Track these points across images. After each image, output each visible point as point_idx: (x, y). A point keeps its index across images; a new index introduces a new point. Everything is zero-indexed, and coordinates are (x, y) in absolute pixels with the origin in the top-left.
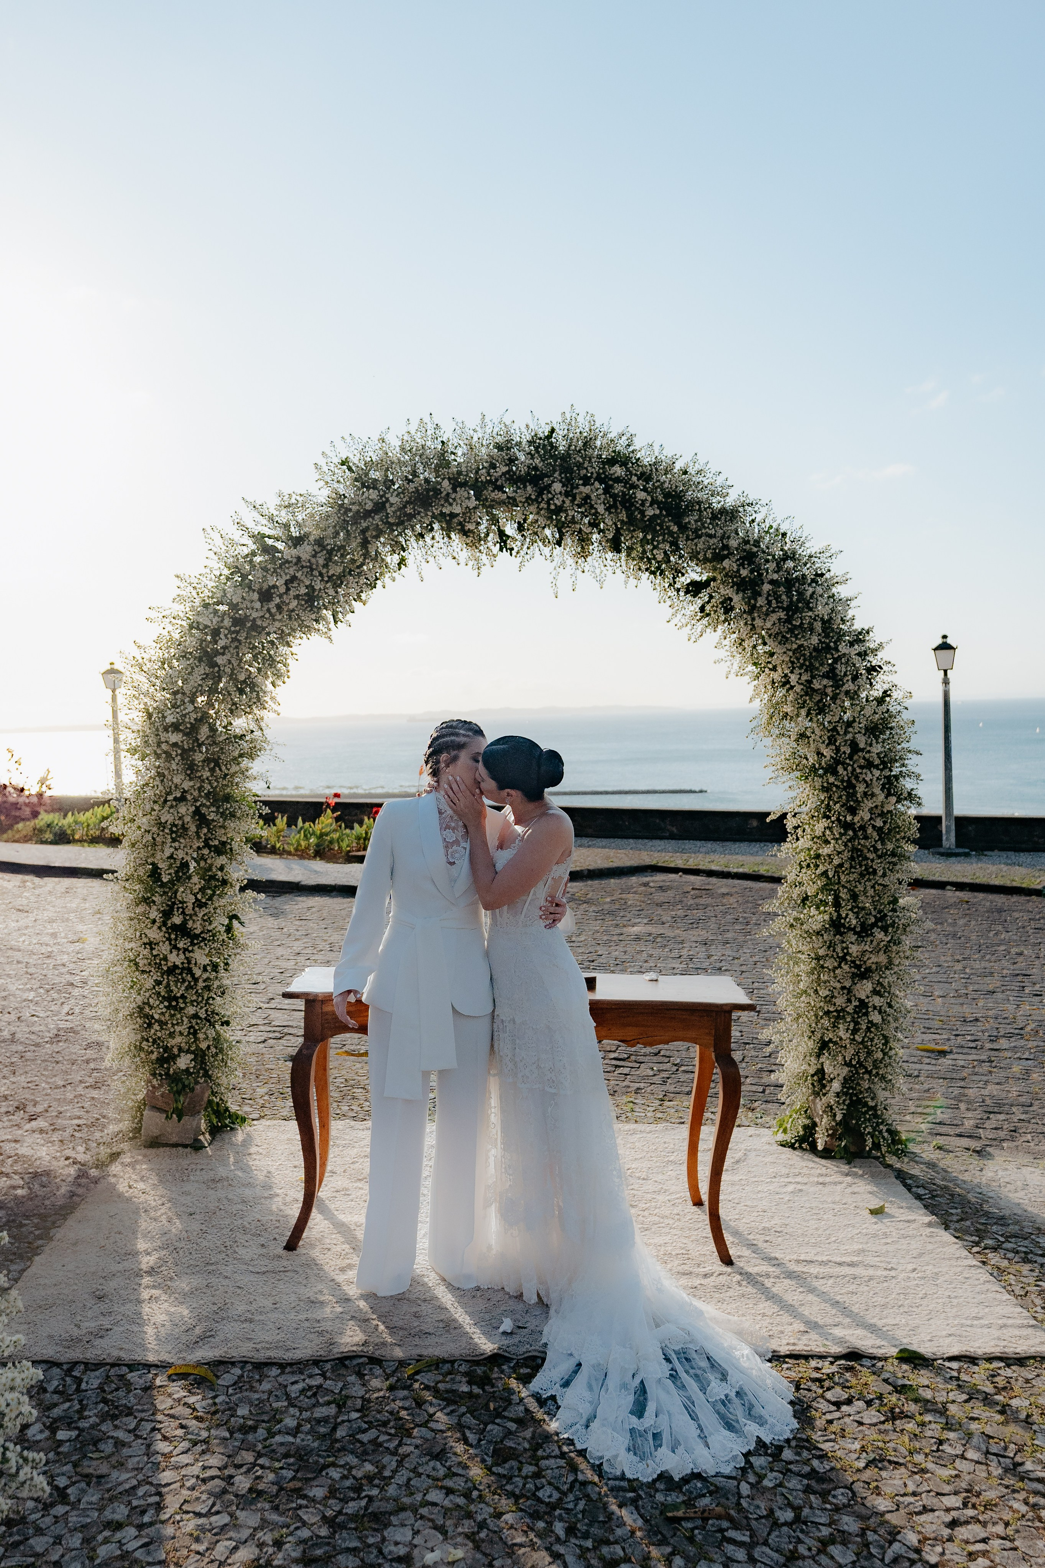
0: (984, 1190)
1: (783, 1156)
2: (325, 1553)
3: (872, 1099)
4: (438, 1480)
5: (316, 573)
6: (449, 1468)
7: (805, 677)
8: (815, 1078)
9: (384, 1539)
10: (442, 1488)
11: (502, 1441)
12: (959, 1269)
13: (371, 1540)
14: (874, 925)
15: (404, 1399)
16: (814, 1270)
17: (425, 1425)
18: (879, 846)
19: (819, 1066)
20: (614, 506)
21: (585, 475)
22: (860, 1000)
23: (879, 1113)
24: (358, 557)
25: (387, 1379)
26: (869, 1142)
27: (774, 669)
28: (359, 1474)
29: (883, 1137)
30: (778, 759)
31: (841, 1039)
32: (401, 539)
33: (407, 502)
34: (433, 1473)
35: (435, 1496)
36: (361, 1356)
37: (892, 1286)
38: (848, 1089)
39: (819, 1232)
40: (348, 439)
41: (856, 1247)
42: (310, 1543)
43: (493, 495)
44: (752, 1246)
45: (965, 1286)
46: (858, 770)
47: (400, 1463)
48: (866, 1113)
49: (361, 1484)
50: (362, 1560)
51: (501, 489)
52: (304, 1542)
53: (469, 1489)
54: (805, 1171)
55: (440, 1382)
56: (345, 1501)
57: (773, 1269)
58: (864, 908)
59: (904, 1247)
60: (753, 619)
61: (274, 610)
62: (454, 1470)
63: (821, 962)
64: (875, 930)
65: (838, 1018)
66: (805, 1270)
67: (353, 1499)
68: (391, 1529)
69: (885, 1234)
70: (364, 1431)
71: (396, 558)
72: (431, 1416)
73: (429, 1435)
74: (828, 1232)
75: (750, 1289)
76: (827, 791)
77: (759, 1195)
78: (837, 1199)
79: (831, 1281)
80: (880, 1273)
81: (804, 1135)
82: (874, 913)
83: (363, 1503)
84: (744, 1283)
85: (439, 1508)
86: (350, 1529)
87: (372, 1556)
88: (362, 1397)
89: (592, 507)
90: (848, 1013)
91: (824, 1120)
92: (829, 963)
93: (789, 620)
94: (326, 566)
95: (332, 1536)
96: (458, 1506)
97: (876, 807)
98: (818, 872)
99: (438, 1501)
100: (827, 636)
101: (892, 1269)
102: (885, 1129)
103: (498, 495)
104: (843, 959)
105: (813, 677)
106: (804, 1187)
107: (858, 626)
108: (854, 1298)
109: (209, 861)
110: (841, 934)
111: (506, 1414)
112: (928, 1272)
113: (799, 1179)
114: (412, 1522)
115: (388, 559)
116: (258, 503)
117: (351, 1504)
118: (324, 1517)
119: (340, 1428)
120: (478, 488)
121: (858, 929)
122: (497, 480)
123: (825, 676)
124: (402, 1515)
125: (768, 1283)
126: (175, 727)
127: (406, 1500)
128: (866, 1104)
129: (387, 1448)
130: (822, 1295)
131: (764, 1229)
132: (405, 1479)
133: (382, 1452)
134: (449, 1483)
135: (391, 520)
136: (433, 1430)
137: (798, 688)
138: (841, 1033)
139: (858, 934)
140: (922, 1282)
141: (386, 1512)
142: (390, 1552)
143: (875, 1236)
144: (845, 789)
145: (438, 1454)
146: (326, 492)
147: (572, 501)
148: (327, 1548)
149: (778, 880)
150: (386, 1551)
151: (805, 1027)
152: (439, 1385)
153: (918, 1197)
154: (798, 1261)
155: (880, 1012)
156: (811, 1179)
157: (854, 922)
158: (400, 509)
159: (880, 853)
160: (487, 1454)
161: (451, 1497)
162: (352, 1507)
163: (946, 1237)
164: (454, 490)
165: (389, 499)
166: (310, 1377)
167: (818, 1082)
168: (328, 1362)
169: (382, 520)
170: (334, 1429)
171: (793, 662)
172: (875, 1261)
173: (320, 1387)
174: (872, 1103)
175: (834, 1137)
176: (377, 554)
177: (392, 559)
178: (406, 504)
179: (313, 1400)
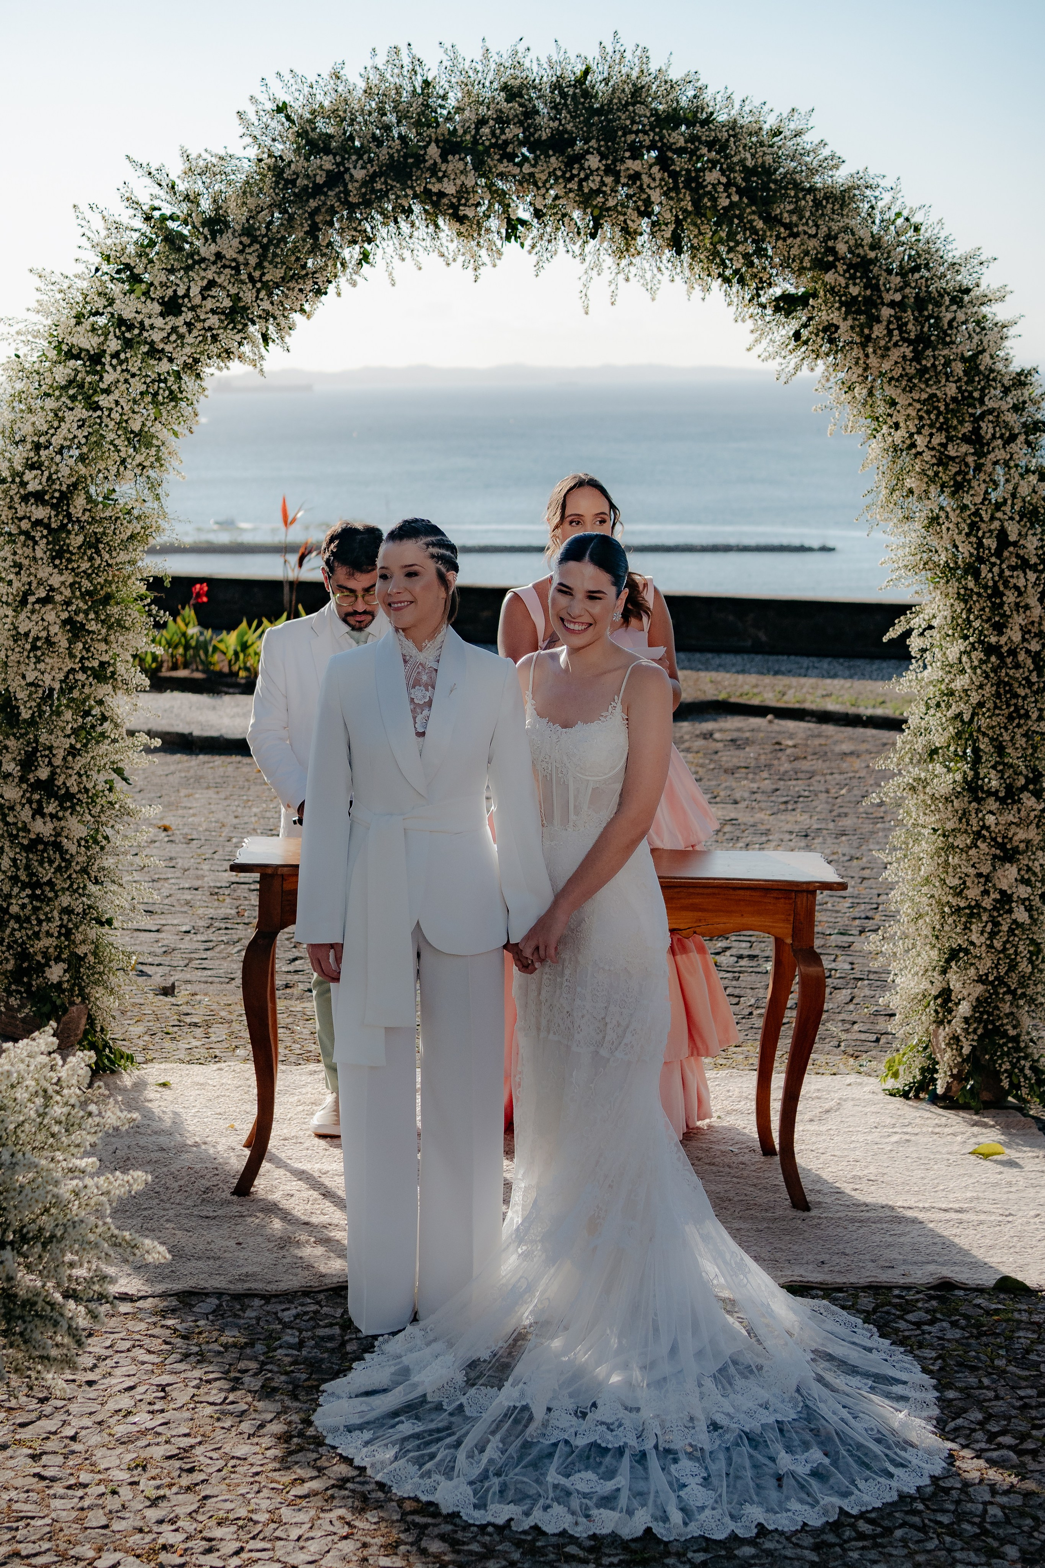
1: (891, 1106)
3: (1015, 1027)
5: (244, 277)
7: (937, 440)
8: (939, 1001)
14: (1024, 788)
18: (1034, 678)
19: (944, 985)
22: (1002, 892)
23: (1022, 1045)
26: (1005, 1084)
27: (897, 426)
29: (1025, 1076)
30: (900, 552)
31: (973, 945)
32: (365, 226)
33: (376, 174)
37: (1004, 1230)
38: (982, 1013)
39: (924, 1181)
40: (287, 76)
41: (968, 1195)
43: (500, 165)
44: (835, 1195)
46: (1007, 573)
48: (1005, 1044)
54: (918, 1121)
57: (860, 1215)
58: (1011, 766)
59: (1031, 1196)
60: (867, 356)
61: (183, 330)
63: (951, 840)
64: (1025, 796)
65: (971, 915)
69: (1010, 1184)
71: (356, 252)
74: (934, 1182)
75: (829, 1233)
76: (966, 602)
77: (852, 1146)
78: (955, 1149)
80: (993, 1218)
81: (922, 1080)
82: (1025, 772)
89: (641, 188)
90: (985, 909)
91: (947, 1056)
92: (962, 841)
93: (916, 359)
94: (259, 266)
97: (1033, 623)
98: (950, 714)
100: (969, 381)
102: (1028, 1065)
103: (506, 168)
104: (978, 835)
105: (950, 439)
106: (913, 1138)
107: (1015, 367)
109: (87, 690)
110: (979, 800)
113: (909, 1129)
115: (344, 253)
116: (153, 167)
120: (479, 154)
121: (1002, 794)
122: (505, 146)
123: (966, 439)
126: (38, 497)
128: (1005, 1034)
131: (854, 1177)
135: (352, 198)
137: (927, 456)
138: (974, 938)
139: (1002, 801)
143: (996, 1185)
144: (989, 597)
146: (253, 152)
147: (615, 181)
149: (896, 724)
151: (927, 931)
155: (1029, 909)
156: (924, 1130)
157: (994, 783)
158: (365, 184)
159: (1035, 688)
164: (445, 158)
165: (347, 170)
166: (303, 1305)
167: (941, 1006)
168: (320, 1292)
169: (339, 200)
170: (343, 1344)
171: (921, 418)
172: (988, 1207)
173: (316, 1312)
174: (1012, 1033)
175: (958, 1078)
176: (330, 244)
177: (350, 253)
178: (373, 177)
179: (312, 1323)
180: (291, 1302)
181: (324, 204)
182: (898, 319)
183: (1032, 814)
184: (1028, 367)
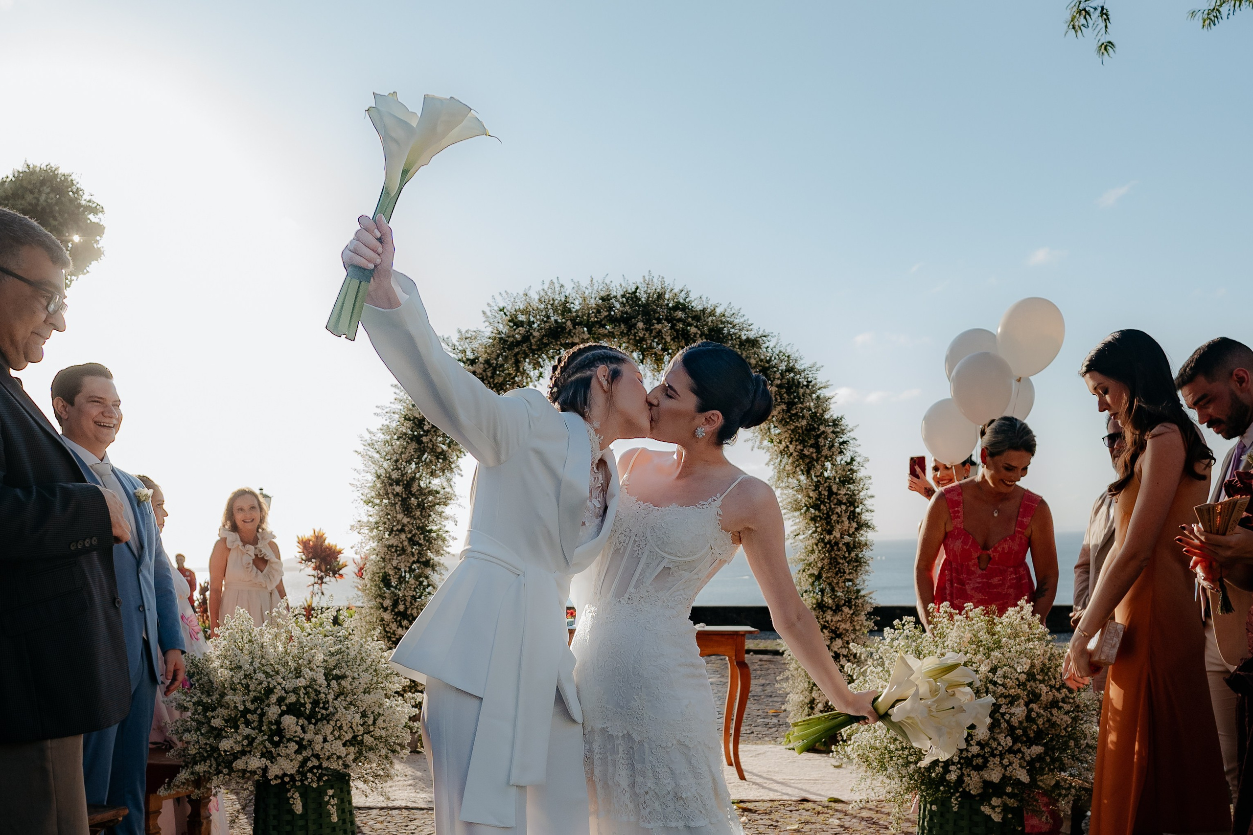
7: (799, 447)
8: (809, 705)
16: (792, 781)
20: (677, 337)
21: (659, 317)
24: (511, 371)
27: (780, 443)
32: (540, 360)
33: (544, 336)
39: (800, 772)
40: (505, 296)
41: (820, 776)
43: (599, 330)
46: (833, 507)
51: (604, 326)
71: (537, 372)
76: (815, 522)
89: (663, 338)
93: (788, 410)
94: (492, 377)
98: (810, 574)
100: (813, 420)
103: (602, 331)
105: (804, 447)
107: (833, 416)
108: (812, 788)
115: (532, 374)
120: (590, 326)
121: (834, 608)
122: (601, 320)
123: (812, 446)
125: (763, 784)
130: (793, 787)
135: (534, 347)
137: (795, 455)
146: (490, 329)
147: (650, 334)
157: (831, 604)
158: (539, 340)
164: (575, 328)
165: (531, 334)
169: (527, 347)
171: (792, 438)
176: (524, 370)
177: (534, 374)
178: (543, 337)
181: (521, 350)
182: (780, 393)
184: (840, 416)
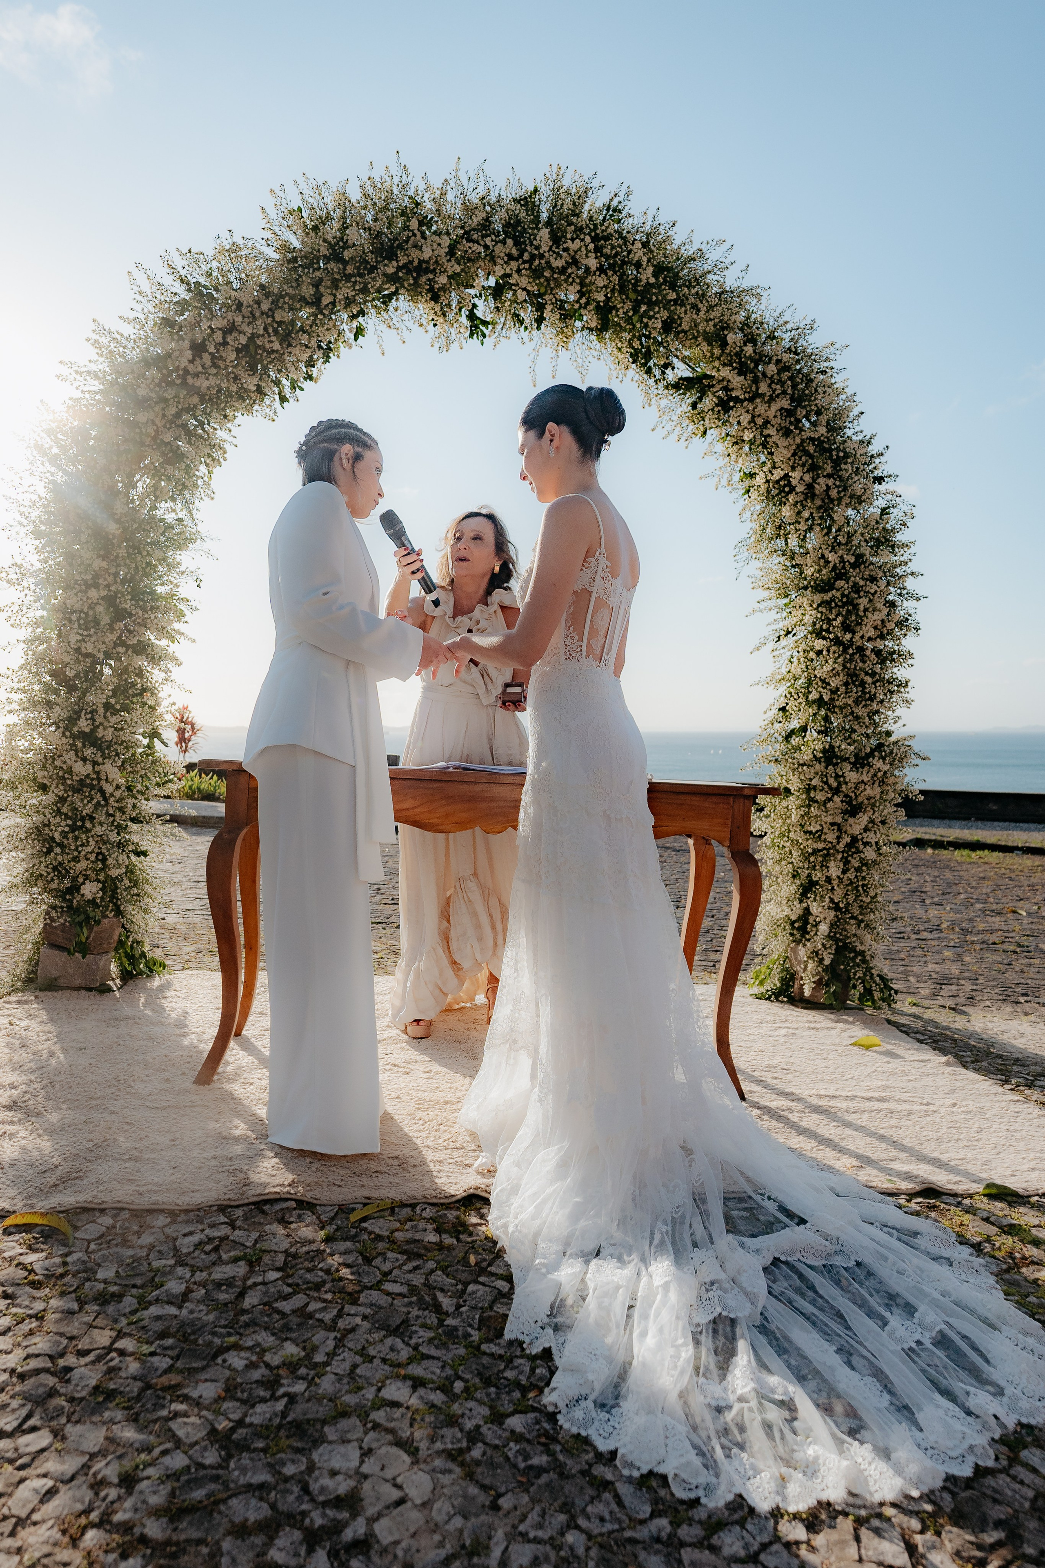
0: (984, 1036)
1: (763, 1007)
2: (209, 1496)
3: (862, 943)
4: (399, 1365)
6: (416, 1348)
7: (807, 477)
8: (796, 925)
9: (311, 1468)
10: (405, 1378)
11: (491, 1308)
12: (1003, 1104)
13: (289, 1470)
14: (868, 756)
15: (346, 1252)
16: (843, 1105)
17: (377, 1286)
19: (800, 912)
22: (853, 837)
23: (868, 958)
25: (322, 1228)
26: (860, 988)
28: (274, 1359)
29: (875, 982)
31: (829, 880)
34: (392, 1356)
35: (395, 1391)
36: (287, 1200)
37: (938, 1120)
38: (835, 933)
39: (831, 1070)
41: (880, 1083)
42: (184, 1478)
44: (759, 1082)
45: (1018, 1120)
47: (340, 1343)
48: (855, 957)
49: (279, 1375)
50: (273, 1506)
52: (172, 1476)
53: (447, 1378)
55: (397, 1230)
56: (250, 1403)
57: (794, 1104)
59: (931, 1084)
62: (424, 1350)
63: (812, 795)
64: (870, 761)
65: (827, 855)
66: (830, 1104)
67: (264, 1400)
68: (323, 1448)
69: (905, 1073)
70: (286, 1297)
71: (353, 326)
72: (386, 1274)
73: (384, 1301)
74: (840, 1070)
75: (774, 1123)
76: (825, 607)
77: (751, 1038)
78: (837, 1041)
79: (865, 1116)
80: (916, 1107)
81: (781, 987)
83: (280, 1406)
84: (766, 1117)
85: (402, 1410)
86: (255, 1450)
87: (291, 1498)
88: (286, 1252)
90: (838, 852)
91: (809, 967)
92: (820, 796)
95: (223, 1465)
96: (433, 1406)
98: (810, 699)
99: (402, 1399)
101: (928, 1104)
102: (875, 974)
104: (835, 791)
106: (796, 1032)
108: (900, 1132)
110: (835, 764)
111: (493, 1269)
112: (971, 1108)
113: (789, 1025)
114: (358, 1433)
117: (259, 1408)
118: (213, 1431)
119: (251, 1293)
121: (851, 761)
124: (344, 1424)
125: (794, 1117)
127: (350, 1399)
128: (853, 950)
129: (321, 1321)
130: (859, 1129)
131: (769, 1066)
132: (347, 1365)
133: (313, 1327)
134: (416, 1370)
136: (388, 1294)
138: (831, 872)
139: (851, 766)
140: (969, 1116)
141: (316, 1420)
142: (323, 1489)
143: (893, 1074)
145: (398, 1327)
148: (212, 1486)
150: (314, 1487)
152: (396, 1234)
153: (920, 1041)
154: (820, 1096)
156: (801, 1025)
157: (848, 752)
160: (470, 1326)
161: (421, 1391)
162: (260, 1414)
163: (971, 1075)
166: (212, 1226)
167: (798, 929)
168: (238, 1206)
170: (241, 1295)
172: (905, 1096)
173: (224, 1239)
174: (859, 948)
175: (818, 983)
179: (213, 1257)
180: (200, 1221)
183: (880, 774)
